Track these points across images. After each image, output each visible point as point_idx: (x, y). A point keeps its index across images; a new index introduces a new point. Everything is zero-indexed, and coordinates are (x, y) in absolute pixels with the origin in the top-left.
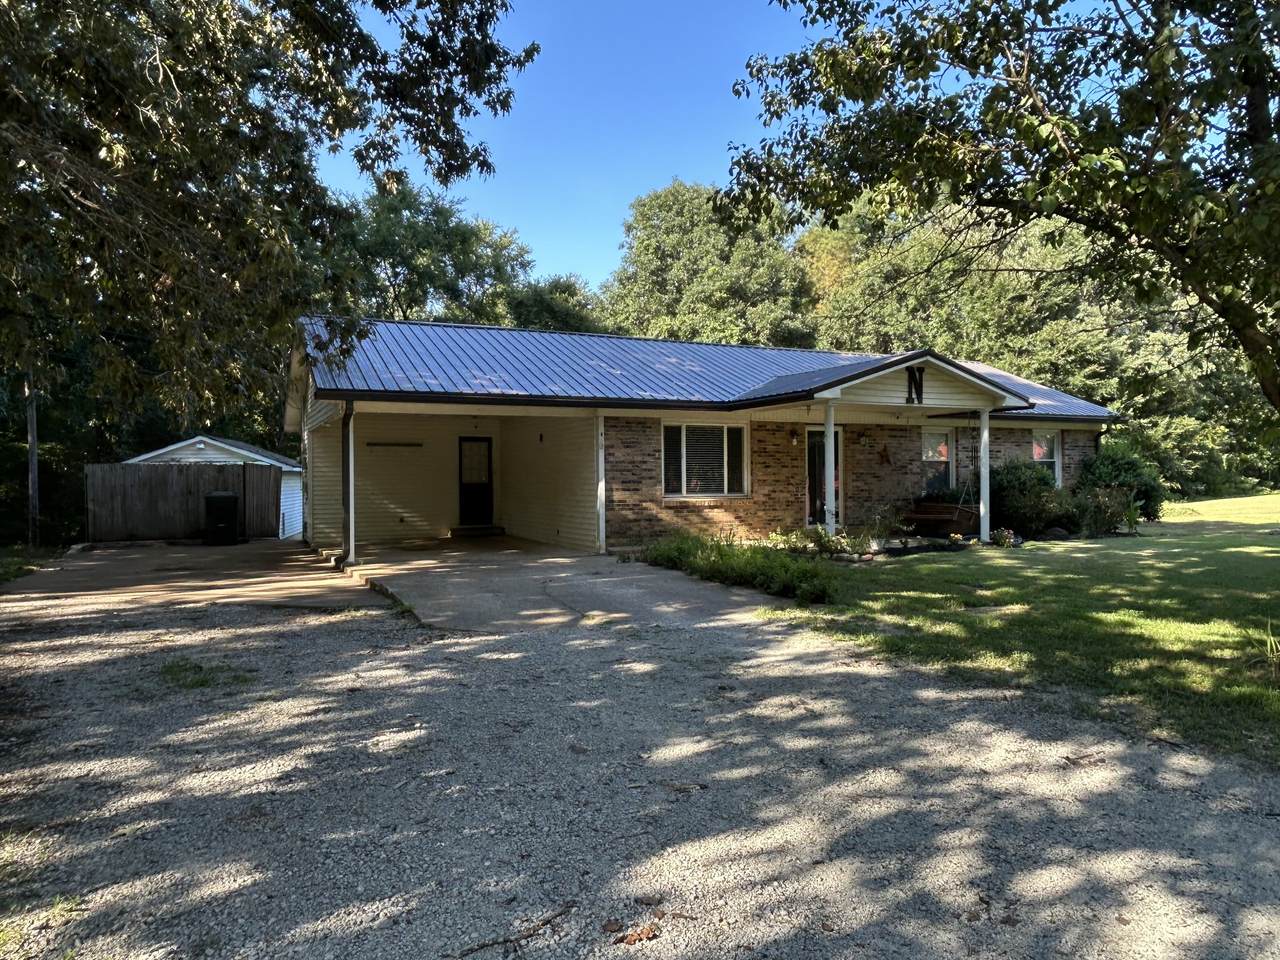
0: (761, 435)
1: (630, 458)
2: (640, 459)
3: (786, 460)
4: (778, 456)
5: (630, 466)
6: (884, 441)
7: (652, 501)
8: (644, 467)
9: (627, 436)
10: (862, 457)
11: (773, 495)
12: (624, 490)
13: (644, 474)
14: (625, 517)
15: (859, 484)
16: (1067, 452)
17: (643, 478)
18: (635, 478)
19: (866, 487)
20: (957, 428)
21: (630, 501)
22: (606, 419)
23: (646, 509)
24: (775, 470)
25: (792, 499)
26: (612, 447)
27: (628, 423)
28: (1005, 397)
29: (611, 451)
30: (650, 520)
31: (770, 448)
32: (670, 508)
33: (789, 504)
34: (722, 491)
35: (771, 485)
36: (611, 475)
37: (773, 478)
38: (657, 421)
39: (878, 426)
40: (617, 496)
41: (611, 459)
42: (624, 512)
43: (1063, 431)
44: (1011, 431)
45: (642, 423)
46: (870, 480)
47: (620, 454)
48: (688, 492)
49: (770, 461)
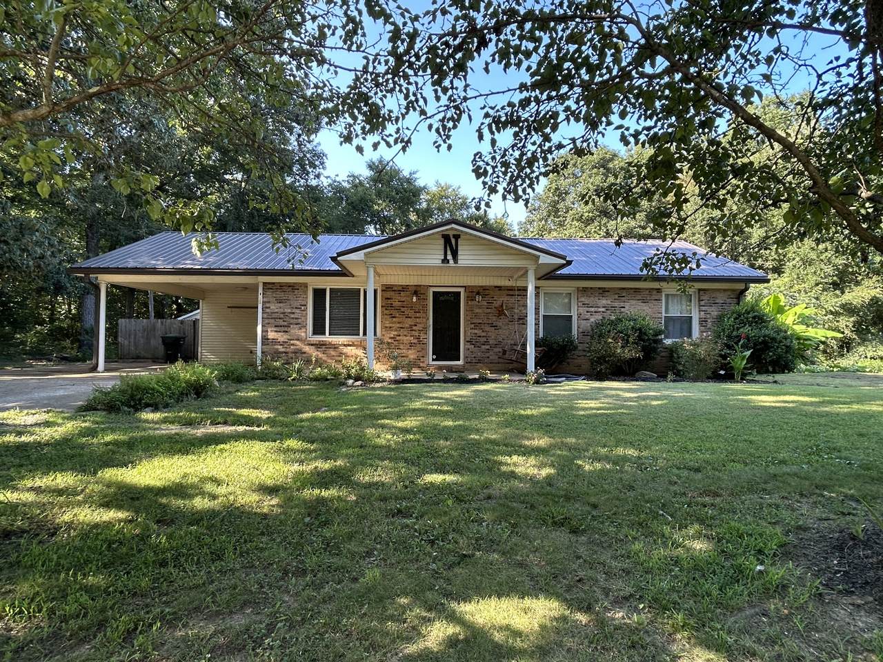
0: (388, 294)
1: (282, 310)
2: (289, 311)
3: (411, 313)
4: (403, 309)
5: (282, 316)
6: (502, 299)
7: (298, 340)
8: (292, 316)
9: (280, 295)
10: (480, 311)
11: (398, 338)
12: (276, 331)
13: (292, 321)
14: (277, 349)
15: (476, 331)
16: (703, 308)
17: (291, 324)
18: (286, 323)
19: (484, 334)
20: (578, 288)
21: (281, 339)
22: (265, 284)
23: (293, 345)
24: (401, 320)
25: (416, 341)
26: (269, 302)
27: (281, 286)
28: (538, 257)
29: (268, 305)
30: (296, 353)
31: (396, 304)
32: (312, 345)
33: (411, 345)
34: (359, 335)
35: (396, 330)
36: (267, 321)
37: (398, 325)
38: (306, 285)
39: (496, 287)
40: (271, 335)
41: (268, 310)
42: (276, 347)
43: (700, 290)
44: (637, 290)
45: (293, 287)
46: (487, 328)
47: (274, 307)
48: (330, 334)
49: (395, 313)
